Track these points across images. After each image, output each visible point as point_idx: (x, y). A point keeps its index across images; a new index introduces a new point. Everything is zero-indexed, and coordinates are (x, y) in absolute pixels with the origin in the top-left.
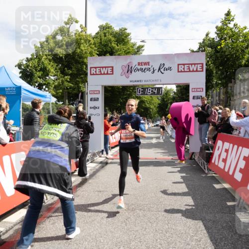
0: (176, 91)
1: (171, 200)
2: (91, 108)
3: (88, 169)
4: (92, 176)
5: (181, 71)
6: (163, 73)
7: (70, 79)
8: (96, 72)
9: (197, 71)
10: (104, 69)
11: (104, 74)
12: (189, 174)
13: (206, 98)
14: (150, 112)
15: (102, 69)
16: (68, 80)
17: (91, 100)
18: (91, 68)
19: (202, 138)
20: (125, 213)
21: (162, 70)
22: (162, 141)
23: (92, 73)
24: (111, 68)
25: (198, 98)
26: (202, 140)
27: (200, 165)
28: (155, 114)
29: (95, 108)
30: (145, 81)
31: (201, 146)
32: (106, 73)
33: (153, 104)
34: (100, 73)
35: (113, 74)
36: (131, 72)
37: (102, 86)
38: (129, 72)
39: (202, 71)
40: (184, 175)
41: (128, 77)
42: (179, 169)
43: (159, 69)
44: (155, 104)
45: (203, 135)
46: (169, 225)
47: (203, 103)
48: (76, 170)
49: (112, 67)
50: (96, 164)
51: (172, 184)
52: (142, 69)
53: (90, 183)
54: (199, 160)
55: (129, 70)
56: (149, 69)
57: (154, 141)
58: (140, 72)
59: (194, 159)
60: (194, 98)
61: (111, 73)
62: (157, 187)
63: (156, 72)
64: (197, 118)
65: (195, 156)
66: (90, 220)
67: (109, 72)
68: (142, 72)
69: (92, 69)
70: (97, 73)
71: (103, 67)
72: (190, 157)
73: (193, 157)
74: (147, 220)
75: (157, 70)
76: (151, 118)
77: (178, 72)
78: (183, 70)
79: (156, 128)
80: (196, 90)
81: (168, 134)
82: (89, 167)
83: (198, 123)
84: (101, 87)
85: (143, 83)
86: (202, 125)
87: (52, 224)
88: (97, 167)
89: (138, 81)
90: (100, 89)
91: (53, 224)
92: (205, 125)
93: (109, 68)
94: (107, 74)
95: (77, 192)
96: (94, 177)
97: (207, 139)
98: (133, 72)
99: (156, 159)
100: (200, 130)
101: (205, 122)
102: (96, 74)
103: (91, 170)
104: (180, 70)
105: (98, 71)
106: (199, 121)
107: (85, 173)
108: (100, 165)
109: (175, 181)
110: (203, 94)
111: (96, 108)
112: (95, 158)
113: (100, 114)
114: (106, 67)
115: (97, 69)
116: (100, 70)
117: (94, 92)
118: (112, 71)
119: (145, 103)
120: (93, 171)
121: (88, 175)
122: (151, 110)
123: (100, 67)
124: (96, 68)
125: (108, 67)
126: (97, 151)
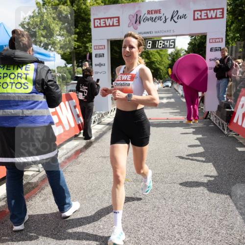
0: (187, 50)
1: (188, 167)
2: (96, 65)
3: (93, 131)
4: (97, 139)
5: (198, 19)
6: (176, 22)
7: (77, 38)
8: (100, 24)
9: (216, 18)
10: (109, 20)
11: (109, 26)
12: (206, 135)
13: (226, 49)
14: (160, 73)
15: (106, 20)
16: (76, 39)
17: (96, 57)
18: (95, 19)
19: (221, 95)
20: (133, 185)
21: (175, 19)
22: (173, 100)
23: (96, 26)
24: (117, 19)
25: (216, 50)
26: (220, 98)
27: (218, 125)
28: (165, 75)
29: (100, 65)
30: (156, 32)
31: (218, 104)
32: (111, 24)
33: (163, 64)
34: (105, 25)
35: (119, 25)
36: (140, 23)
37: (108, 40)
38: (138, 22)
39: (223, 17)
40: (200, 136)
41: (136, 29)
42: (194, 130)
43: (172, 18)
44: (165, 65)
45: (220, 92)
46: (189, 202)
47: (223, 54)
48: (80, 133)
49: (118, 17)
50: (103, 126)
51: (188, 148)
52: (152, 19)
53: (94, 147)
54: (216, 120)
55: (138, 20)
56: (160, 18)
57: (165, 101)
58: (150, 22)
59: (209, 119)
60: (211, 50)
61: (117, 24)
62: (170, 151)
63: (168, 21)
64: (215, 74)
65: (210, 116)
66: (89, 195)
67: (115, 24)
68: (152, 21)
69: (96, 21)
70: (102, 25)
71: (108, 18)
72: (205, 116)
73: (208, 116)
74: (160, 196)
75: (170, 19)
76: (161, 79)
77: (194, 19)
78: (199, 18)
79: (166, 88)
80: (215, 40)
81: (179, 93)
82: (94, 129)
83: (216, 79)
84: (106, 41)
85: (154, 35)
86: (220, 81)
87: (42, 200)
88: (104, 130)
89: (148, 33)
90: (105, 43)
91: (45, 200)
92: (224, 81)
93: (115, 19)
94: (113, 25)
95: (79, 158)
96: (99, 140)
97: (225, 96)
98: (142, 22)
99: (167, 119)
100: (218, 86)
101: (224, 77)
102: (101, 27)
103: (97, 132)
104: (196, 18)
105: (102, 23)
106: (217, 76)
107: (90, 136)
108: (107, 127)
109: (191, 144)
110: (223, 45)
111: (102, 65)
112: (102, 120)
113: (107, 71)
114: (111, 18)
115: (102, 20)
116: (105, 21)
117: (99, 47)
118: (119, 22)
119: (155, 63)
120: (99, 133)
121: (93, 138)
122: (161, 71)
123: (105, 18)
124: (100, 19)
125: (113, 18)
126: (104, 112)
